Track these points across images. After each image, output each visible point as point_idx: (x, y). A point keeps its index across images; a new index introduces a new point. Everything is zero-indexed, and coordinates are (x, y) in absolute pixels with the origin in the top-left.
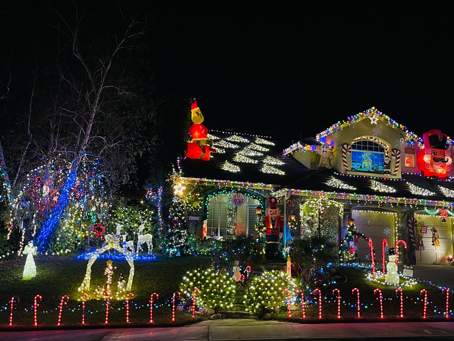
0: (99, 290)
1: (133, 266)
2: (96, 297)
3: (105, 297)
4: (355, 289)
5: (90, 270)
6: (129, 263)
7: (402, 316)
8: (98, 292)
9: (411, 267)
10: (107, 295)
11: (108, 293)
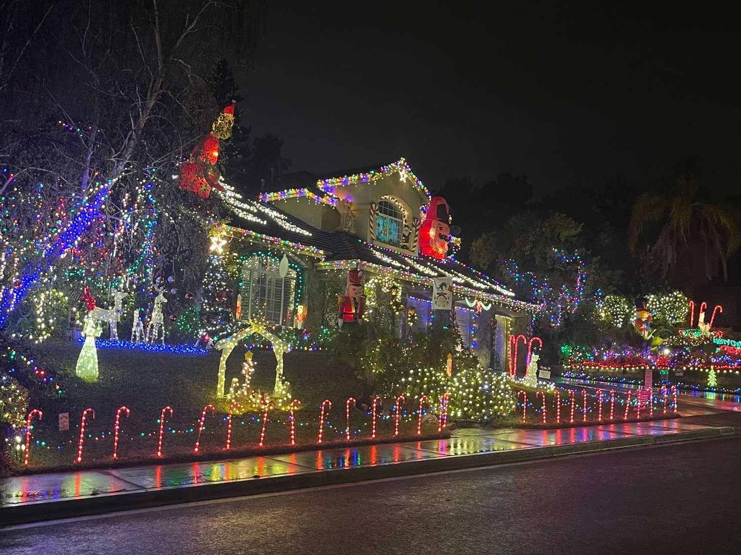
0: (254, 397)
1: (282, 361)
3: (263, 407)
6: (277, 356)
8: (254, 400)
9: (549, 368)
10: (265, 404)
11: (267, 401)
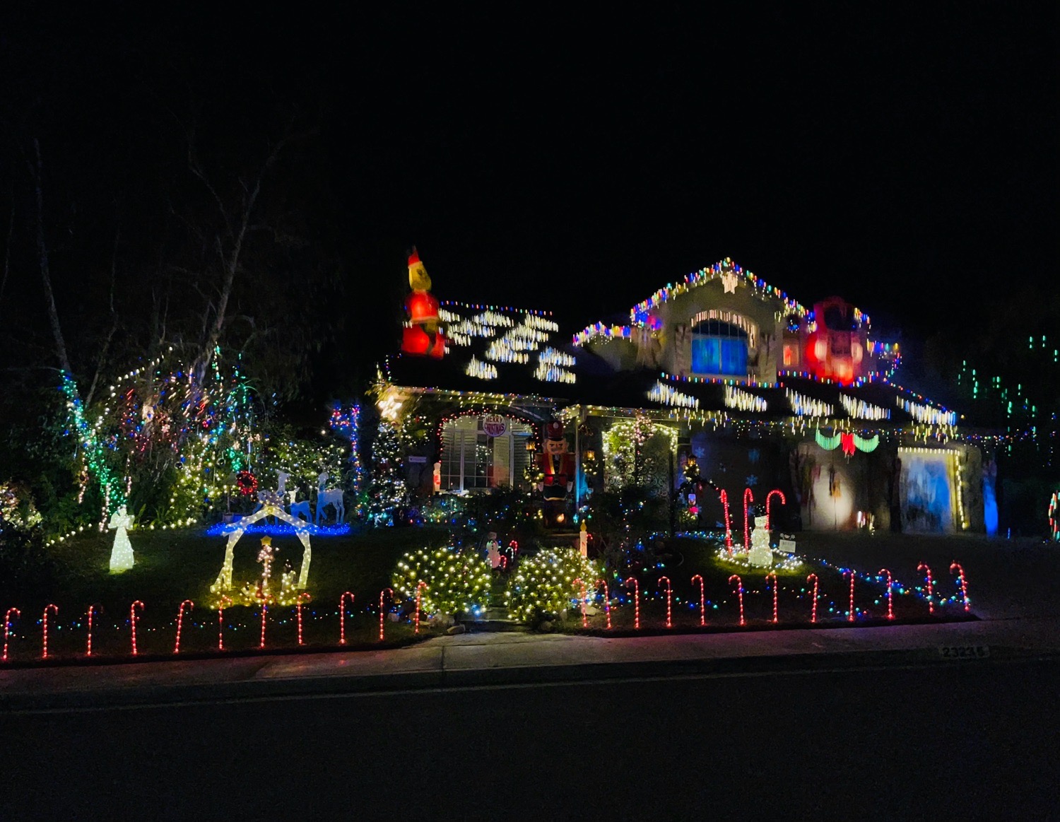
0: (247, 589)
1: (309, 545)
2: (243, 600)
3: (259, 601)
4: (697, 576)
5: (232, 554)
6: (302, 540)
7: (776, 619)
8: (247, 593)
9: (793, 537)
10: (262, 597)
11: (266, 595)
